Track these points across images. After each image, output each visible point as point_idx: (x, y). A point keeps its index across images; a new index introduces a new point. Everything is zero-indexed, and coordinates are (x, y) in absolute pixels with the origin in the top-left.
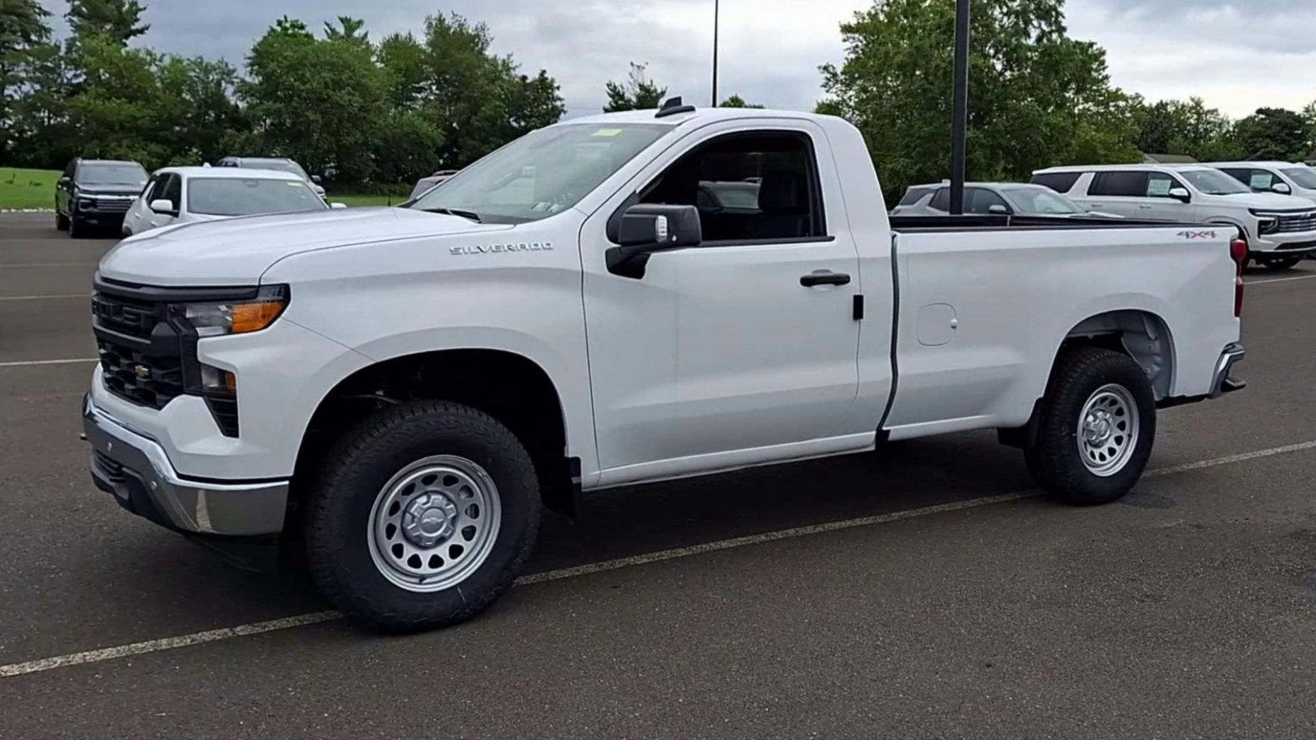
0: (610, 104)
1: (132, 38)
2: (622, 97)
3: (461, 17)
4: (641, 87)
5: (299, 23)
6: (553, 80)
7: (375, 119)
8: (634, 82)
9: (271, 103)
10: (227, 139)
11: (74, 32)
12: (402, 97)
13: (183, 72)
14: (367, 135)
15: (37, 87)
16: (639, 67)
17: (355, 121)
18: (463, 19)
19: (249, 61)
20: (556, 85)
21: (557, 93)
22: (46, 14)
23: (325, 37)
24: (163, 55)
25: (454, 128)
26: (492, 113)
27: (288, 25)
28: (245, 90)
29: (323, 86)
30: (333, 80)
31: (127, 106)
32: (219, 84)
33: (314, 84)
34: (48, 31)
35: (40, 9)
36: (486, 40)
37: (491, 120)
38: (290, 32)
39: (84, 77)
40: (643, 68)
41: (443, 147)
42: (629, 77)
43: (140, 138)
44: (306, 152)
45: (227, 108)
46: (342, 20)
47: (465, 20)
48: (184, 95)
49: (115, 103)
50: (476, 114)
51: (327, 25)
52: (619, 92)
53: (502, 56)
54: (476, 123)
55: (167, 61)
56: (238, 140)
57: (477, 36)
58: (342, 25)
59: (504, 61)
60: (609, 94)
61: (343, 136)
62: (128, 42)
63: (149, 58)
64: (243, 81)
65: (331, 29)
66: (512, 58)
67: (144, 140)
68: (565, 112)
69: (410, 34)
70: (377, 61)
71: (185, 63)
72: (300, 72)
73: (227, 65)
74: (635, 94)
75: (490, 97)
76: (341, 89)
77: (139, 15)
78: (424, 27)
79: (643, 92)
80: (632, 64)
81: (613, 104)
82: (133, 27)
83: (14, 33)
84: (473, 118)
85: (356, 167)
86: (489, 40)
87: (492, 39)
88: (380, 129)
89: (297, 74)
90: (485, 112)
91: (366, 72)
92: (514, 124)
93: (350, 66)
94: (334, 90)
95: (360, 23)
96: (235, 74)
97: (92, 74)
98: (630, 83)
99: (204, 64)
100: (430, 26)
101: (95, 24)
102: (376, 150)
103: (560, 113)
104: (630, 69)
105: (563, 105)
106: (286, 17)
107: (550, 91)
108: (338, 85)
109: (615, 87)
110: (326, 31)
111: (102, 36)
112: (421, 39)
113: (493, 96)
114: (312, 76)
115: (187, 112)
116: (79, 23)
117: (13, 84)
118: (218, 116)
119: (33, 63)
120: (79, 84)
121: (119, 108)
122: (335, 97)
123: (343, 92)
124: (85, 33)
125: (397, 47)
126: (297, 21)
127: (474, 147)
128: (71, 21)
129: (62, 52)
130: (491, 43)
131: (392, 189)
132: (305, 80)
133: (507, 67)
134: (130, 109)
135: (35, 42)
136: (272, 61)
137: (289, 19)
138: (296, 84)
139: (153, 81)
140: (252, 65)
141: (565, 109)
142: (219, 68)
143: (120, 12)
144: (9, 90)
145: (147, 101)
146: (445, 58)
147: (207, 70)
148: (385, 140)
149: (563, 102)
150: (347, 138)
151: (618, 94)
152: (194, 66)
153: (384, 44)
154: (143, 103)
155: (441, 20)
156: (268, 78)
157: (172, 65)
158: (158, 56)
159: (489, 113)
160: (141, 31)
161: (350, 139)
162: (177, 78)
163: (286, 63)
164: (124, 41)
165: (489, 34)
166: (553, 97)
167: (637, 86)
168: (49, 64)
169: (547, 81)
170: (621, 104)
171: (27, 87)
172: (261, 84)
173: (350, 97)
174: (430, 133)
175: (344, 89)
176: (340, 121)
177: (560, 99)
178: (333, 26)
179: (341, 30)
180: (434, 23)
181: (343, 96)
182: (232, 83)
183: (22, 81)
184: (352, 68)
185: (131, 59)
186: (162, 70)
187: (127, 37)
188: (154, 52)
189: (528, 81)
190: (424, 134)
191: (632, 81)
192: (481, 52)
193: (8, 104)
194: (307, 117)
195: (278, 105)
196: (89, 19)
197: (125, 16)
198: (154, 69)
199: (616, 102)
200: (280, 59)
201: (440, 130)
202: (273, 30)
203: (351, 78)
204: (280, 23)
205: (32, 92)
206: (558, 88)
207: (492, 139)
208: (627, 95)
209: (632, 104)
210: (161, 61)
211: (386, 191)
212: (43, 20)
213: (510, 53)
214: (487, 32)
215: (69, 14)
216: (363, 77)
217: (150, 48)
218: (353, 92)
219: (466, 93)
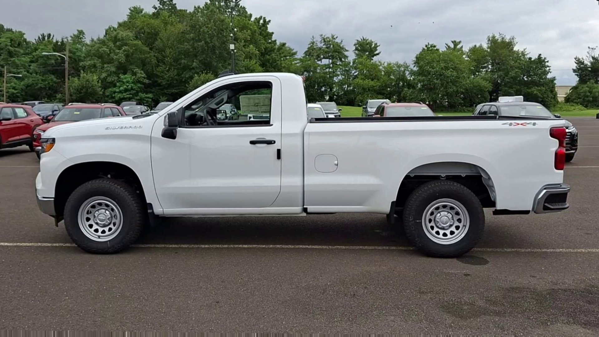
0: (576, 67)
1: (375, 57)
2: (583, 63)
3: (503, 35)
4: (593, 58)
5: (434, 45)
6: (545, 58)
7: (462, 81)
8: (590, 56)
9: (421, 77)
10: (404, 92)
11: (356, 56)
12: (475, 71)
13: (391, 68)
14: (458, 88)
15: (343, 77)
16: (592, 49)
17: (454, 82)
18: (504, 35)
19: (414, 62)
20: (546, 60)
21: (547, 64)
22: (347, 51)
23: (445, 49)
24: (384, 62)
25: (499, 83)
26: (515, 75)
27: (430, 46)
28: (412, 73)
29: (441, 69)
30: (445, 66)
31: (371, 82)
32: (404, 71)
33: (437, 69)
34: (347, 57)
35: (345, 49)
36: (514, 44)
37: (514, 78)
38: (430, 49)
39: (358, 72)
40: (595, 49)
41: (492, 91)
42: (587, 54)
43: (375, 93)
44: (434, 96)
45: (407, 80)
46: (452, 42)
47: (505, 36)
48: (391, 77)
49: (367, 81)
50: (507, 76)
51: (446, 44)
52: (581, 61)
53: (521, 50)
54: (507, 80)
55: (386, 64)
56: (408, 92)
57: (511, 42)
58: (452, 44)
59: (522, 52)
60: (575, 62)
61: (448, 89)
62: (373, 58)
63: (379, 64)
64: (412, 70)
65: (448, 46)
66: (526, 50)
67: (377, 94)
68: (550, 72)
69: (481, 44)
70: (466, 57)
71: (392, 65)
72: (432, 65)
73: (407, 64)
74: (589, 62)
75: (514, 68)
76: (448, 70)
77: (378, 48)
78: (486, 41)
79: (594, 61)
80: (589, 48)
81: (578, 67)
82: (375, 53)
83: (337, 59)
84: (506, 77)
85: (454, 101)
86: (515, 43)
87: (517, 43)
88: (464, 85)
89: (431, 65)
90: (511, 75)
91: (459, 62)
92: (526, 79)
93: (452, 60)
94: (445, 71)
95: (460, 42)
96: (409, 67)
97: (361, 71)
98: (587, 57)
99: (399, 64)
100: (489, 40)
101: (362, 53)
102: (462, 93)
103: (548, 73)
104: (588, 50)
105: (550, 69)
106: (429, 43)
107: (543, 63)
108: (447, 68)
109: (579, 59)
110: (446, 47)
111: (364, 57)
112: (485, 46)
113: (516, 67)
114: (437, 66)
115: (392, 83)
116: (358, 53)
117: (336, 76)
118: (403, 84)
119: (342, 68)
120: (356, 75)
121: (370, 83)
122: (446, 73)
123: (449, 71)
124: (359, 56)
125: (474, 50)
126: (433, 44)
127: (506, 90)
128: (355, 52)
129: (351, 64)
130: (517, 45)
131: (469, 109)
132: (434, 67)
133: (523, 54)
134: (372, 83)
135: (343, 61)
136: (422, 61)
137: (430, 44)
138: (430, 69)
139: (381, 72)
140: (415, 63)
141: (551, 71)
142: (404, 65)
143: (371, 48)
144: (335, 79)
145: (378, 80)
146: (494, 53)
147: (399, 66)
148: (466, 90)
149: (550, 68)
150: (450, 89)
151: (581, 62)
152: (395, 66)
153: (470, 49)
154: (377, 80)
155: (494, 37)
156: (420, 67)
157: (388, 66)
158: (383, 63)
159: (513, 75)
160: (378, 54)
161: (451, 90)
162: (389, 72)
163: (427, 61)
164: (372, 58)
165: (515, 41)
166: (545, 66)
167: (591, 57)
168: (347, 69)
169: (542, 59)
170: (582, 67)
171: (340, 77)
172: (418, 70)
173: (452, 73)
174: (485, 85)
175: (449, 70)
176: (447, 83)
177: (548, 66)
178: (449, 45)
179: (452, 46)
180: (491, 39)
181: (449, 73)
182: (408, 71)
183: (338, 75)
184: (453, 61)
185: (374, 65)
186: (384, 67)
187: (373, 56)
188: (381, 62)
189: (533, 60)
190: (484, 86)
191: (588, 55)
192: (512, 49)
193: (334, 84)
194: (434, 82)
195: (424, 78)
196: (361, 51)
197: (373, 49)
198: (381, 67)
199: (579, 66)
200: (425, 60)
201: (490, 84)
202: (424, 49)
203: (452, 65)
204: (426, 46)
205: (341, 79)
206: (548, 62)
207: (514, 86)
208: (586, 62)
209: (588, 66)
210: (383, 64)
211: (466, 111)
212: (346, 53)
213: (525, 48)
214: (515, 40)
215: (355, 50)
216: (458, 64)
217: (380, 60)
218: (453, 71)
219: (503, 67)
